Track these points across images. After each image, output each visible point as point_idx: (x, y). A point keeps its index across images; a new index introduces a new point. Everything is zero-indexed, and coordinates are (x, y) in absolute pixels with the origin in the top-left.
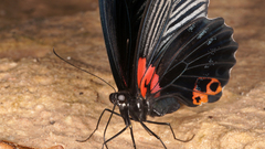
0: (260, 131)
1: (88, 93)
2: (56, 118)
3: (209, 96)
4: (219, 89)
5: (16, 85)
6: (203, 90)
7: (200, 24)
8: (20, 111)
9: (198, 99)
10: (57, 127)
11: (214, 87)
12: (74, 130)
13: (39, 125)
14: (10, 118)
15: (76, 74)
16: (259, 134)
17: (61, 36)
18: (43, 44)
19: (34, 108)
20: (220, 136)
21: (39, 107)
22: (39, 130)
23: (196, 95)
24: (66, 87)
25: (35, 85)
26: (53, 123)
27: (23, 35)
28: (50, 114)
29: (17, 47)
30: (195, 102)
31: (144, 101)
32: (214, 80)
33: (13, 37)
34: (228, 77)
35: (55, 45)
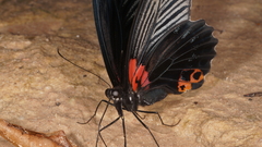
0: (237, 120)
1: (90, 75)
2: (62, 100)
3: (192, 84)
4: (202, 77)
5: (29, 66)
6: (188, 79)
7: (184, 26)
8: (31, 91)
9: (183, 87)
10: (62, 108)
11: (197, 76)
12: (76, 112)
13: (46, 106)
14: (22, 98)
15: (82, 55)
16: (236, 123)
17: (73, 9)
18: (57, 17)
19: (43, 89)
20: (202, 123)
21: (48, 88)
22: (46, 111)
23: (181, 84)
24: (72, 69)
25: (45, 66)
26: (58, 104)
27: (40, 8)
28: (56, 95)
29: (34, 19)
30: (180, 90)
31: (136, 95)
32: (197, 70)
33: (31, 10)
34: (209, 67)
35: (67, 19)
